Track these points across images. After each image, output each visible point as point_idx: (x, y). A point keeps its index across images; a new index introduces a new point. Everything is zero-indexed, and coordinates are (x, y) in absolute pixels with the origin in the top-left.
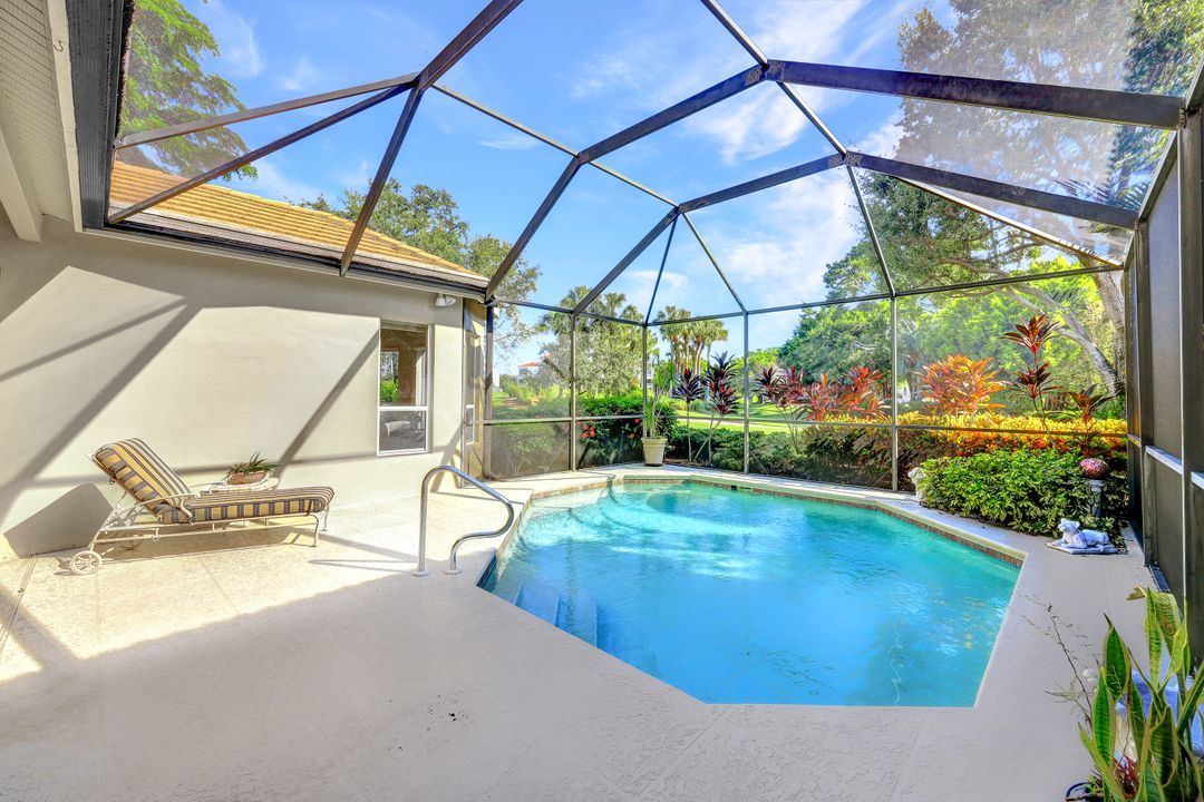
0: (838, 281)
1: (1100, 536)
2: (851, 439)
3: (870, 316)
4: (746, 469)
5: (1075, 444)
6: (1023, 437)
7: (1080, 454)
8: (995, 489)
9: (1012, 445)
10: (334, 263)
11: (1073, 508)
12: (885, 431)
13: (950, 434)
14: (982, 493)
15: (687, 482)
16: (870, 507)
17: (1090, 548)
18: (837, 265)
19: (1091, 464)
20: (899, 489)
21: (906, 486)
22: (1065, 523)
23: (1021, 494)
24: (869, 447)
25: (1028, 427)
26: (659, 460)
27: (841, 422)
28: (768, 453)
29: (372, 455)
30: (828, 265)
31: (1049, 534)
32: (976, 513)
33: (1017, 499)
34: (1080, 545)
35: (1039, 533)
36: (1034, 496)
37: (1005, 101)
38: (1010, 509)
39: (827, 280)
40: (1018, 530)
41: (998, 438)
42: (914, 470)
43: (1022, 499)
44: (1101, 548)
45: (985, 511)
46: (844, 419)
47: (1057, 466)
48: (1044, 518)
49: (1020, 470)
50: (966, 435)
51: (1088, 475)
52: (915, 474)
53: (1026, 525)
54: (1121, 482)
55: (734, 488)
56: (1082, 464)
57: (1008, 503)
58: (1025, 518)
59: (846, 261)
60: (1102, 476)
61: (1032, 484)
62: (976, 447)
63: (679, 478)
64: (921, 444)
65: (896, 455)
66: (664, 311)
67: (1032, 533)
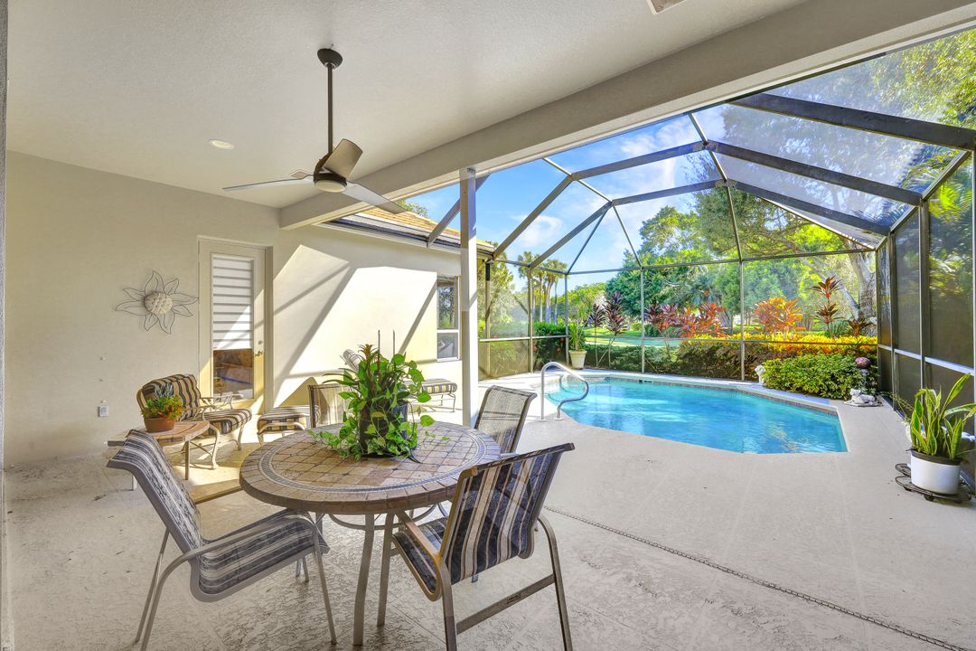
0: (651, 234)
1: (870, 397)
2: (712, 351)
3: (676, 261)
4: (643, 370)
5: (853, 350)
6: (818, 347)
7: (854, 355)
8: (812, 375)
9: (814, 352)
10: (425, 239)
11: (855, 384)
12: (734, 344)
13: (775, 345)
14: (805, 378)
15: (608, 379)
16: (732, 390)
17: (866, 404)
18: (650, 222)
19: (861, 361)
20: (747, 379)
21: (752, 378)
22: (853, 391)
23: (827, 377)
24: (725, 355)
25: (819, 341)
26: (582, 365)
27: (704, 339)
28: (658, 359)
29: (434, 361)
30: (644, 222)
31: (842, 399)
32: (800, 390)
33: (825, 380)
34: (862, 402)
35: (837, 398)
36: (833, 378)
37: (841, 182)
38: (821, 386)
39: (642, 233)
40: (825, 397)
41: (804, 347)
42: (759, 367)
43: (827, 380)
44: (871, 403)
45: (805, 388)
46: (705, 337)
47: (845, 362)
48: (839, 390)
49: (824, 365)
50: (784, 346)
51: (860, 367)
52: (759, 370)
53: (829, 394)
54: (876, 371)
55: (641, 381)
56: (857, 360)
57: (820, 382)
58: (829, 390)
59: (657, 219)
60: (867, 367)
61: (833, 371)
62: (791, 353)
63: (602, 376)
64: (757, 352)
65: (743, 358)
66: (522, 255)
67: (833, 398)
